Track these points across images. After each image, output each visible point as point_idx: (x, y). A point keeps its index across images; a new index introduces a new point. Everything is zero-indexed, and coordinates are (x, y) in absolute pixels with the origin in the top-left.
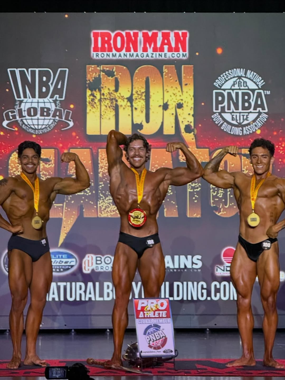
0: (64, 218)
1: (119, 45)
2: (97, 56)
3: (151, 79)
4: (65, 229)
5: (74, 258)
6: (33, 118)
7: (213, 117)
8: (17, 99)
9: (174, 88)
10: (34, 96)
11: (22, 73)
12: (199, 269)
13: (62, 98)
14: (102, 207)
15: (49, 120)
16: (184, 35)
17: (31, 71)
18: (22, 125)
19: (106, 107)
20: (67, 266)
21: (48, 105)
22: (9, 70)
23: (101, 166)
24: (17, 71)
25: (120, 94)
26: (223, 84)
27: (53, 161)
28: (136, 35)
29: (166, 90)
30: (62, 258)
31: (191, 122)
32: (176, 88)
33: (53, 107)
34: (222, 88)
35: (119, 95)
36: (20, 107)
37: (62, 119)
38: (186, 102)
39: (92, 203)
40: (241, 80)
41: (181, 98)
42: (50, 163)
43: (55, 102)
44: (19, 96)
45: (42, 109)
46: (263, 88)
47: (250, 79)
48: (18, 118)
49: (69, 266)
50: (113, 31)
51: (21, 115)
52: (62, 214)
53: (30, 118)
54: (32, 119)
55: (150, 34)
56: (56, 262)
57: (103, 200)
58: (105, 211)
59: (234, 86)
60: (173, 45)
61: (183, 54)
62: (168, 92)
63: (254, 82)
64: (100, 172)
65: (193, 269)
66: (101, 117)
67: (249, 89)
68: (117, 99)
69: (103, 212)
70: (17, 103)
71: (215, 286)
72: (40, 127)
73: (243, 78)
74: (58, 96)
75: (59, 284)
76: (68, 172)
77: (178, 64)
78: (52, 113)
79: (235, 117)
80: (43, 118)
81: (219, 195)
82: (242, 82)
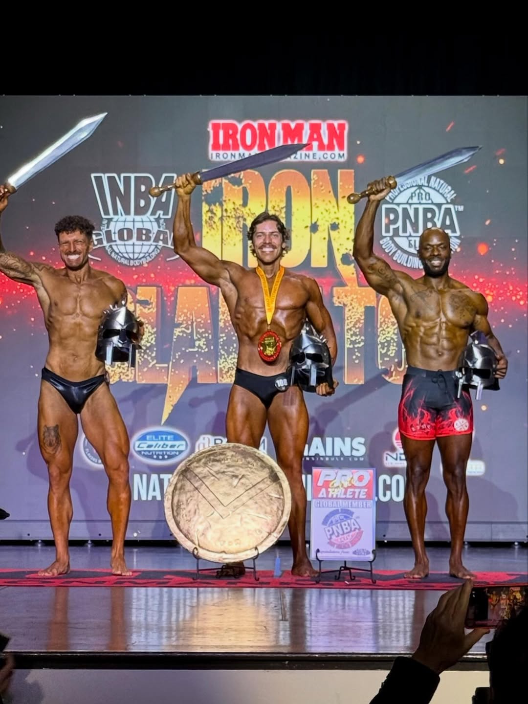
0: (170, 384)
1: (249, 141)
2: (218, 155)
3: (294, 190)
4: (171, 399)
5: (183, 439)
6: (126, 243)
7: (381, 242)
8: (103, 216)
9: (327, 201)
10: (127, 212)
11: (111, 180)
12: (361, 457)
13: (167, 214)
14: (223, 369)
15: (148, 247)
16: (342, 127)
17: (124, 177)
18: (111, 253)
19: (230, 227)
20: (173, 451)
21: (147, 226)
22: (93, 175)
23: (222, 311)
24: (105, 177)
25: (250, 210)
26: (396, 196)
27: (154, 304)
28: (273, 127)
29: (316, 204)
30: (166, 439)
31: (350, 250)
32: (330, 202)
33: (155, 228)
34: (396, 201)
35: (248, 212)
36: (108, 227)
37: (167, 244)
38: (344, 222)
39: (210, 363)
40: (422, 191)
41: (336, 216)
42: (150, 306)
43: (158, 220)
44: (107, 212)
45: (139, 230)
46: (453, 202)
47: (434, 189)
48: (105, 243)
49: (176, 451)
50: (240, 121)
51: (109, 239)
52: (168, 378)
53: (122, 243)
54: (125, 245)
55: (293, 125)
56: (158, 446)
57: (225, 358)
58: (228, 374)
59: (412, 199)
60: (326, 141)
61: (339, 154)
62: (318, 207)
63: (441, 194)
64: (221, 319)
65: (352, 456)
66: (222, 243)
67: (432, 203)
68: (245, 217)
69: (225, 376)
70: (105, 222)
71: (385, 481)
72: (136, 256)
73: (424, 188)
74: (161, 212)
75: (162, 476)
76: (176, 320)
77: (332, 168)
78: (153, 236)
79: (412, 242)
80: (140, 243)
81: (391, 352)
82: (424, 194)
